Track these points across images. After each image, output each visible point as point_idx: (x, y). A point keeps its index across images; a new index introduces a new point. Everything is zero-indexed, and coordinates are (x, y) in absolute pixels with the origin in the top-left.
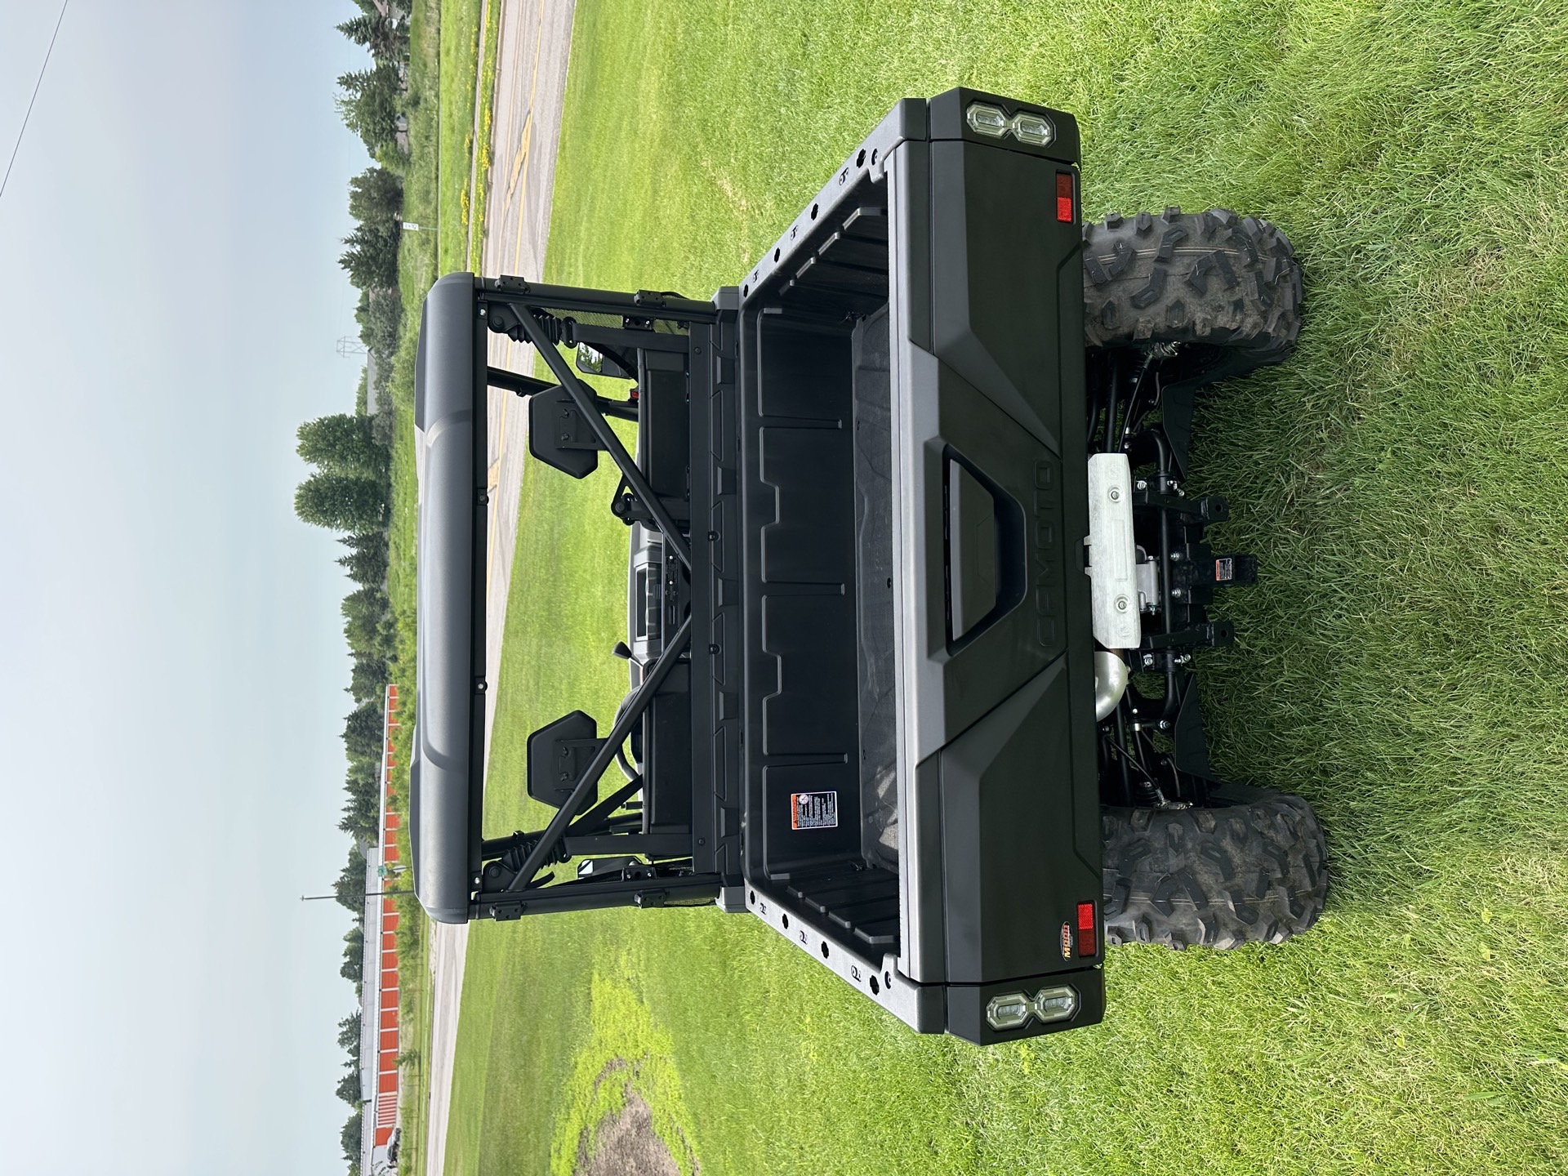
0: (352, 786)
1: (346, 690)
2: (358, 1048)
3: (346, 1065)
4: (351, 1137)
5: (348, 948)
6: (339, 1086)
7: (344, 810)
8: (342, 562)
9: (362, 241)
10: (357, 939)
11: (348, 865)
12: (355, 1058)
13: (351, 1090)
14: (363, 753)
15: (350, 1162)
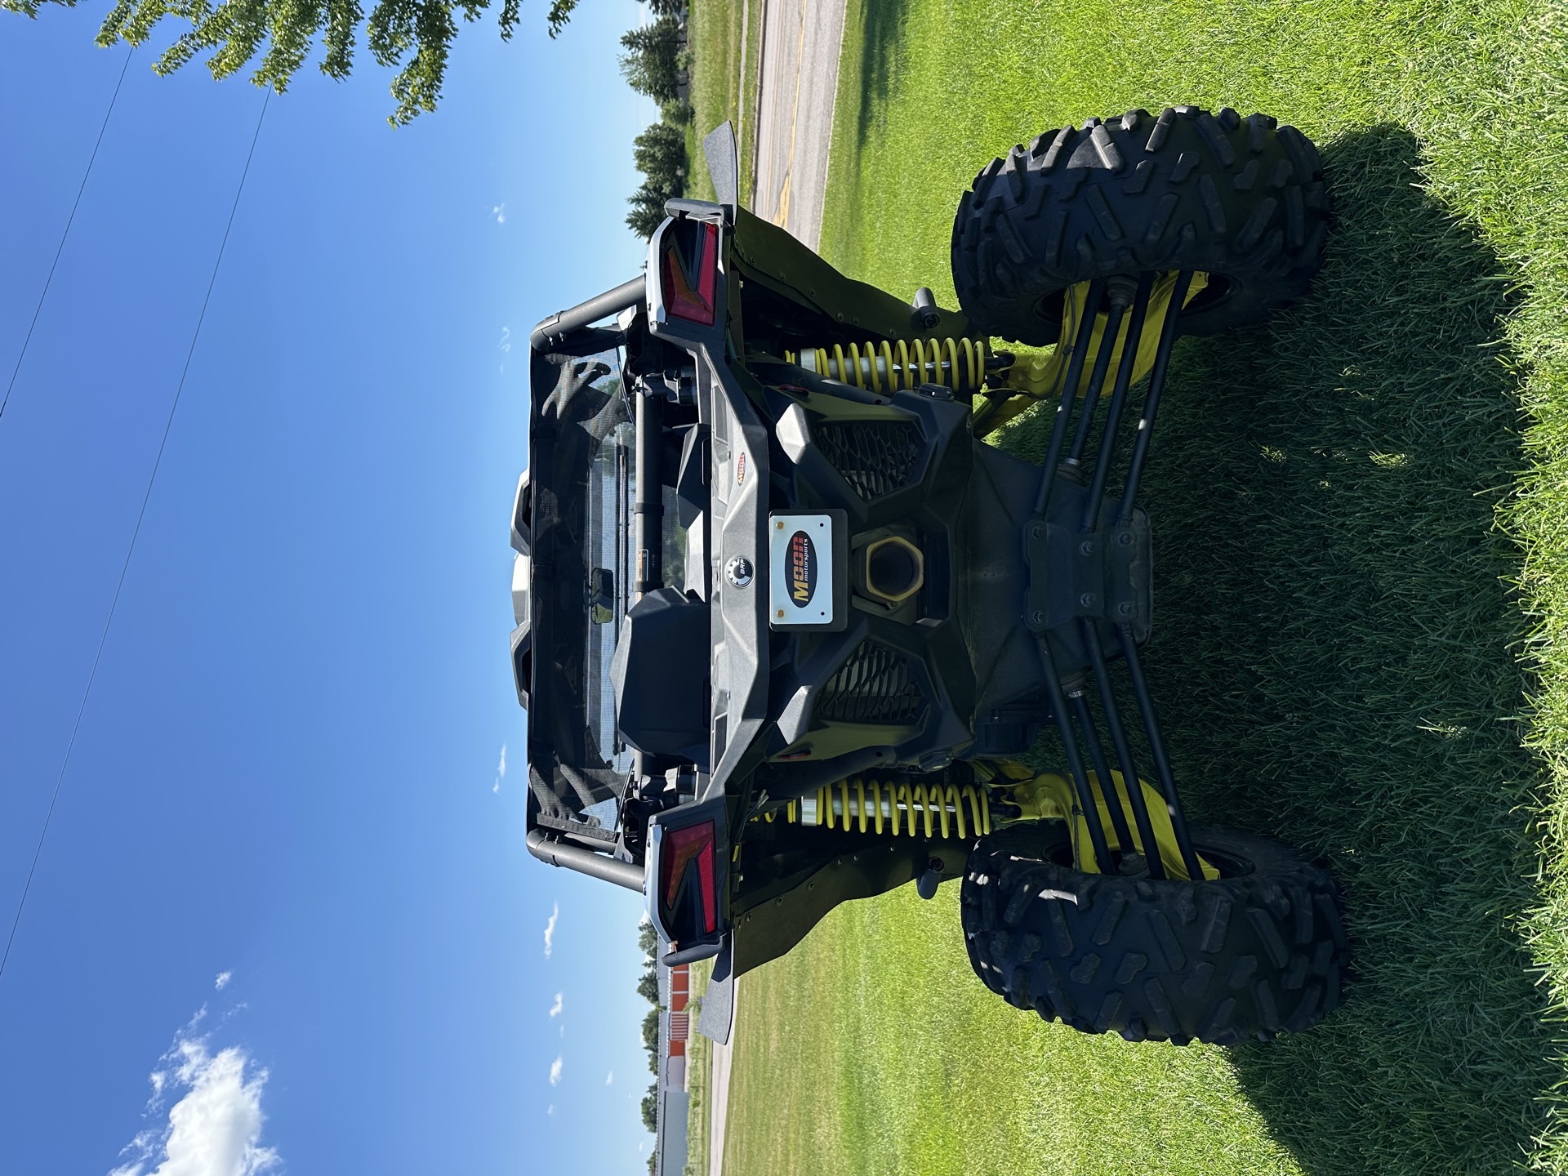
2: (655, 950)
3: (646, 965)
4: (651, 1030)
6: (640, 984)
9: (646, 200)
12: (653, 959)
15: (651, 1052)
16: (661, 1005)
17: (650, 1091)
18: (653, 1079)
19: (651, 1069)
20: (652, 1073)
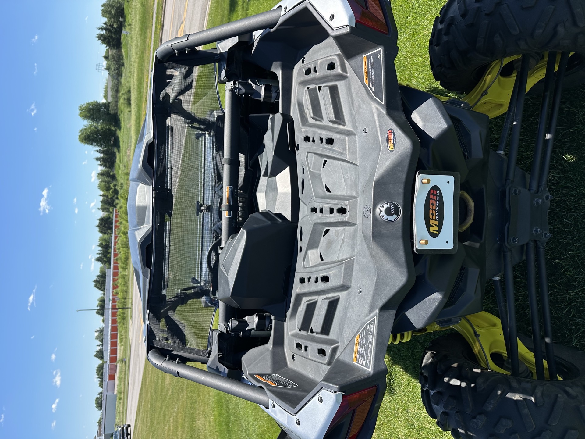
0: (101, 245)
1: (99, 209)
2: (103, 340)
3: (98, 346)
4: (100, 371)
5: (99, 304)
6: (95, 353)
7: (98, 254)
8: (97, 159)
9: (106, 29)
10: (102, 301)
11: (99, 274)
12: (101, 343)
13: (100, 355)
14: (105, 233)
15: (100, 379)
16: (105, 360)
17: (99, 395)
18: (100, 390)
19: (99, 386)
20: (100, 387)
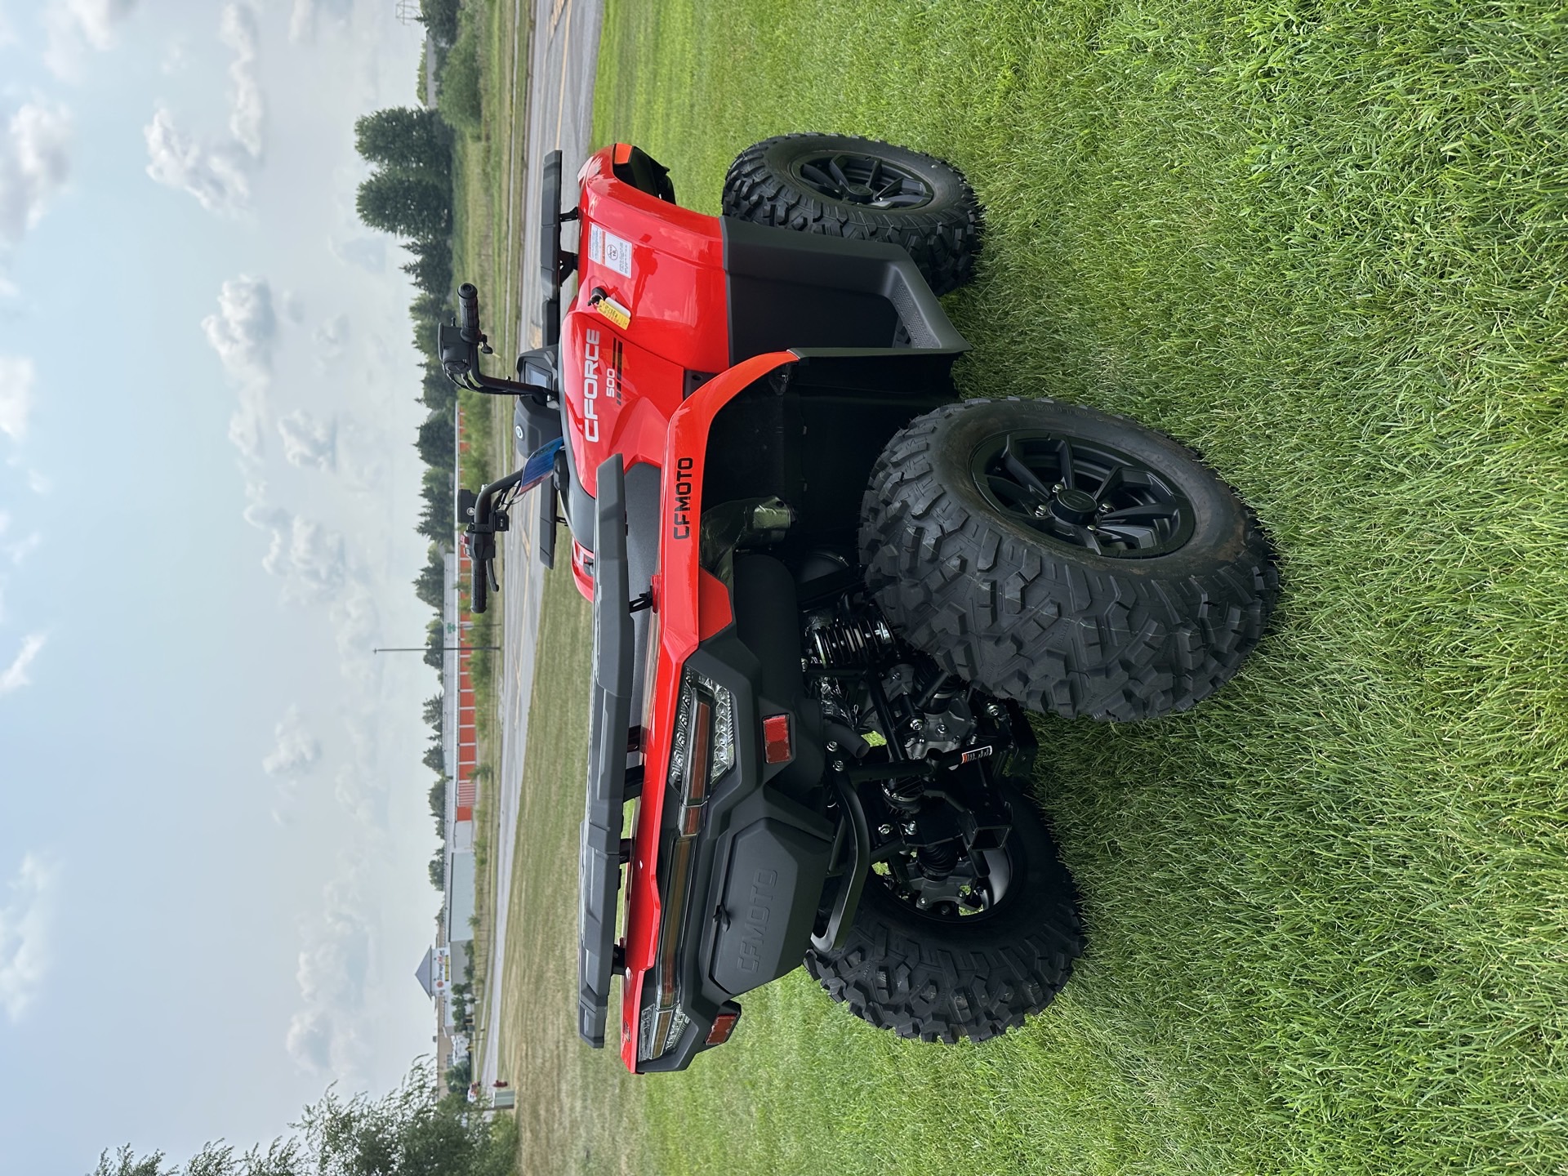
2: (441, 725)
3: (431, 738)
4: (437, 798)
5: (429, 638)
6: (425, 755)
8: (407, 269)
10: (438, 632)
11: (428, 564)
12: (438, 733)
13: (435, 759)
14: (436, 462)
15: (438, 819)
16: (448, 774)
17: (437, 854)
18: (440, 843)
19: (438, 834)
20: (439, 837)
